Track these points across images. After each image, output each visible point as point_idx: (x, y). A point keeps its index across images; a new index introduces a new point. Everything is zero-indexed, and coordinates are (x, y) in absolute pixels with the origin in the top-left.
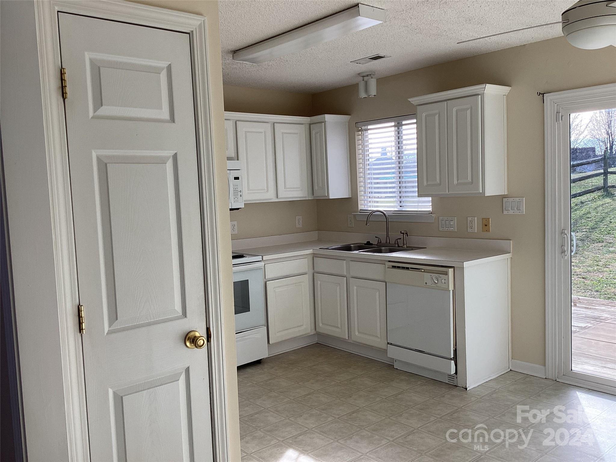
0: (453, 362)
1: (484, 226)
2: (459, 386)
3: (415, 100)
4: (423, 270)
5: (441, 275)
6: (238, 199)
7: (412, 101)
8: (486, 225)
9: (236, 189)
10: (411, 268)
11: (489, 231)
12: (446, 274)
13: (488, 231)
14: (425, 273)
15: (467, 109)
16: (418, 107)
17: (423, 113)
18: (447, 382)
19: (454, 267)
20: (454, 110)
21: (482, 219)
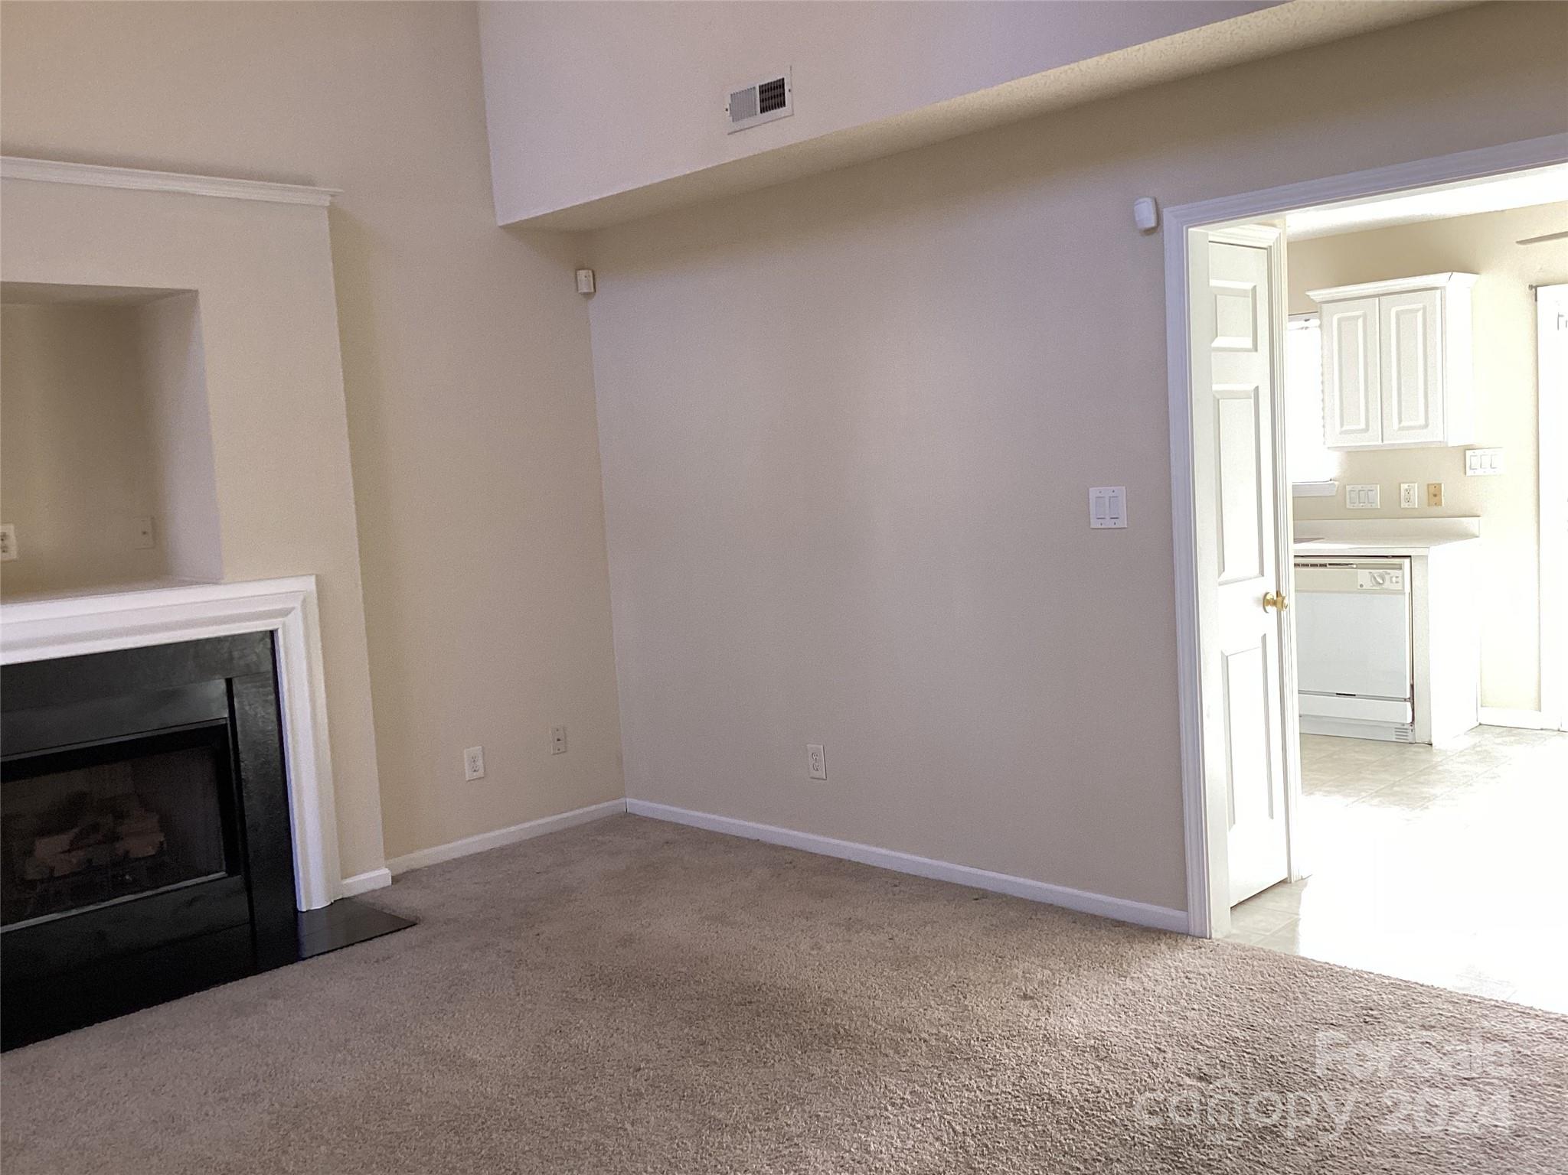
0: (1409, 704)
1: (1431, 496)
2: (1417, 741)
3: (1317, 295)
4: (1355, 566)
5: (1389, 571)
7: (1315, 295)
8: (1435, 495)
10: (1330, 564)
11: (1441, 505)
12: (1400, 567)
13: (1438, 504)
14: (1359, 570)
15: (1418, 310)
16: (1325, 306)
17: (1334, 316)
18: (1394, 740)
19: (1410, 556)
20: (1394, 311)
21: (1428, 485)
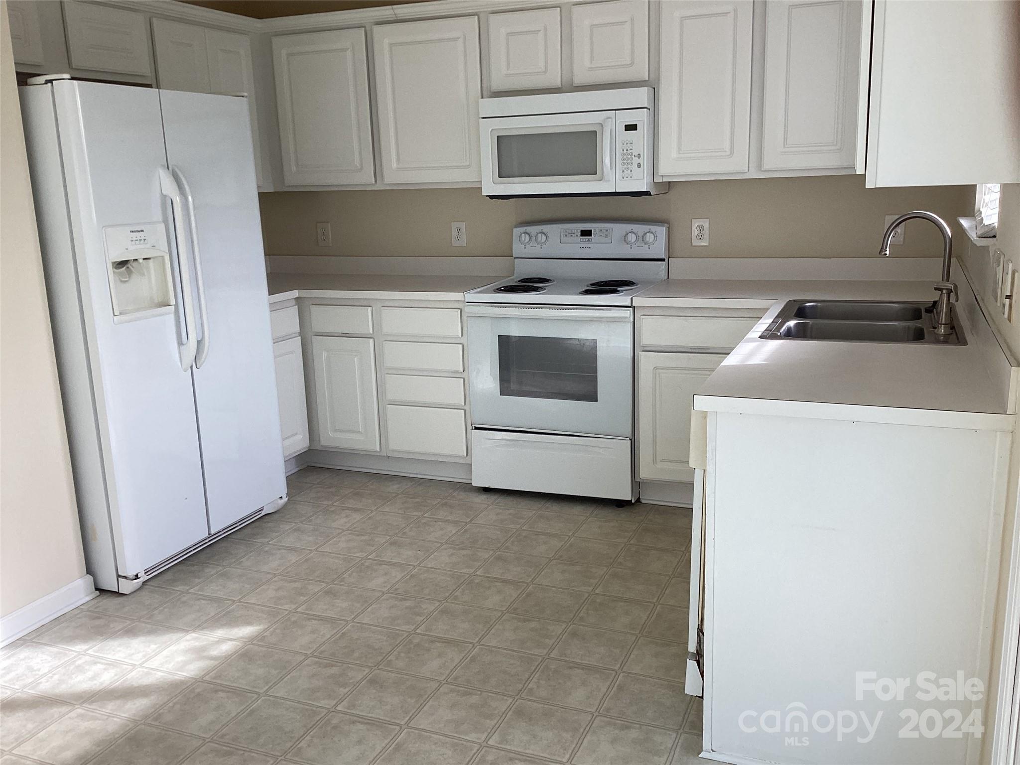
6: (631, 171)
9: (627, 150)
